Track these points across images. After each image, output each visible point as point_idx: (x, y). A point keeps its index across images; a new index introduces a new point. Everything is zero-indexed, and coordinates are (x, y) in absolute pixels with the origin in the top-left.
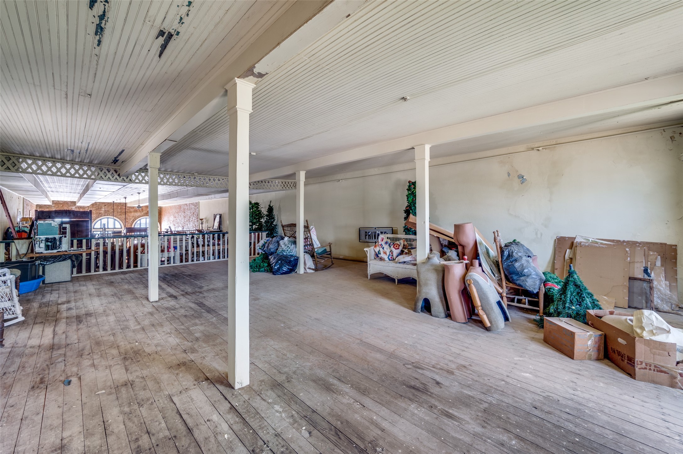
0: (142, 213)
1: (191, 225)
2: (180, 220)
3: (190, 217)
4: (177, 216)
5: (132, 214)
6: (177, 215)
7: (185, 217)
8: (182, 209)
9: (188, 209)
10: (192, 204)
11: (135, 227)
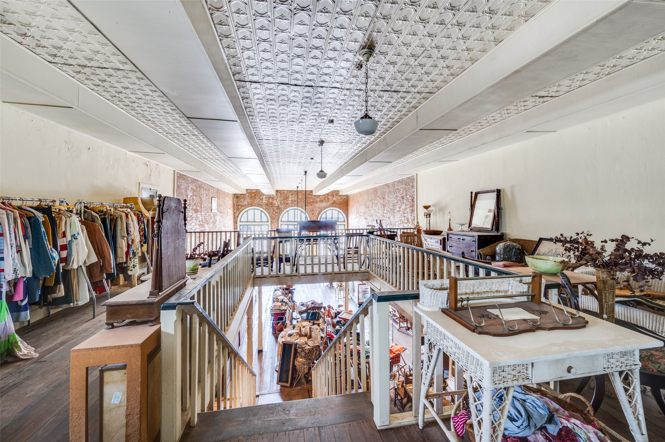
0: (328, 204)
1: (397, 219)
2: (375, 210)
3: (394, 205)
4: (370, 206)
5: (318, 204)
6: (370, 204)
7: (384, 206)
8: (379, 194)
9: (390, 192)
10: (399, 182)
11: (321, 220)
